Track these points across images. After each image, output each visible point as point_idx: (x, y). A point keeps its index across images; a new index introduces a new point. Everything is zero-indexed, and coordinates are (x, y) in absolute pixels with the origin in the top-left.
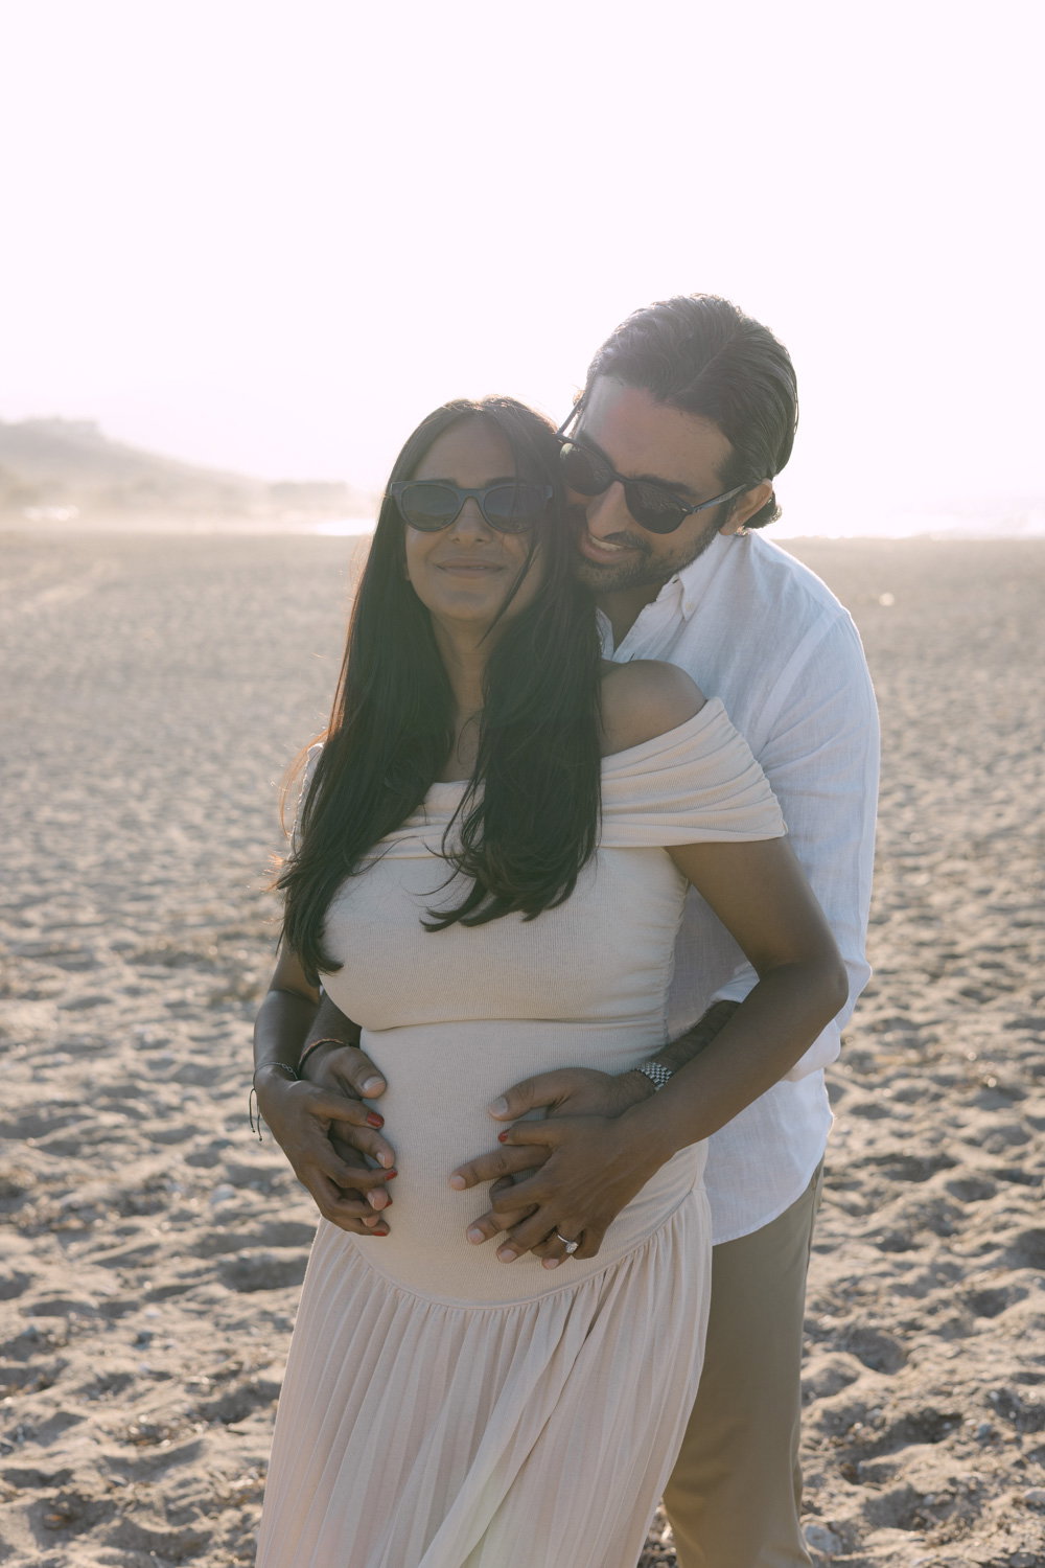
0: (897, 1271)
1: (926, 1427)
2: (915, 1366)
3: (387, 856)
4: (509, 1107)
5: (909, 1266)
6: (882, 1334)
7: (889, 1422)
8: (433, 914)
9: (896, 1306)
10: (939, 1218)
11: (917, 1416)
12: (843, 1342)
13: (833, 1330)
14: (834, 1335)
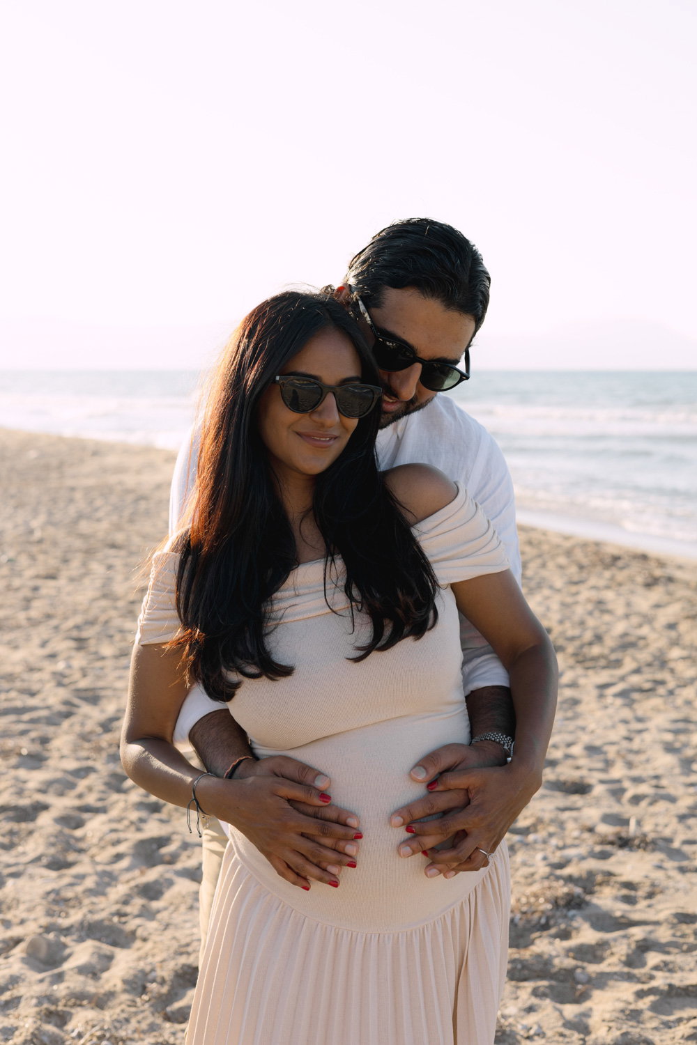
0: (79, 881)
1: (188, 977)
2: (145, 940)
3: (282, 621)
4: (427, 772)
5: (82, 877)
6: (106, 923)
7: (167, 978)
8: (358, 649)
9: (98, 904)
10: (68, 843)
11: (180, 972)
12: (83, 934)
13: (72, 926)
14: (74, 930)
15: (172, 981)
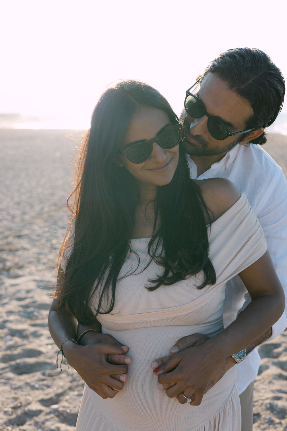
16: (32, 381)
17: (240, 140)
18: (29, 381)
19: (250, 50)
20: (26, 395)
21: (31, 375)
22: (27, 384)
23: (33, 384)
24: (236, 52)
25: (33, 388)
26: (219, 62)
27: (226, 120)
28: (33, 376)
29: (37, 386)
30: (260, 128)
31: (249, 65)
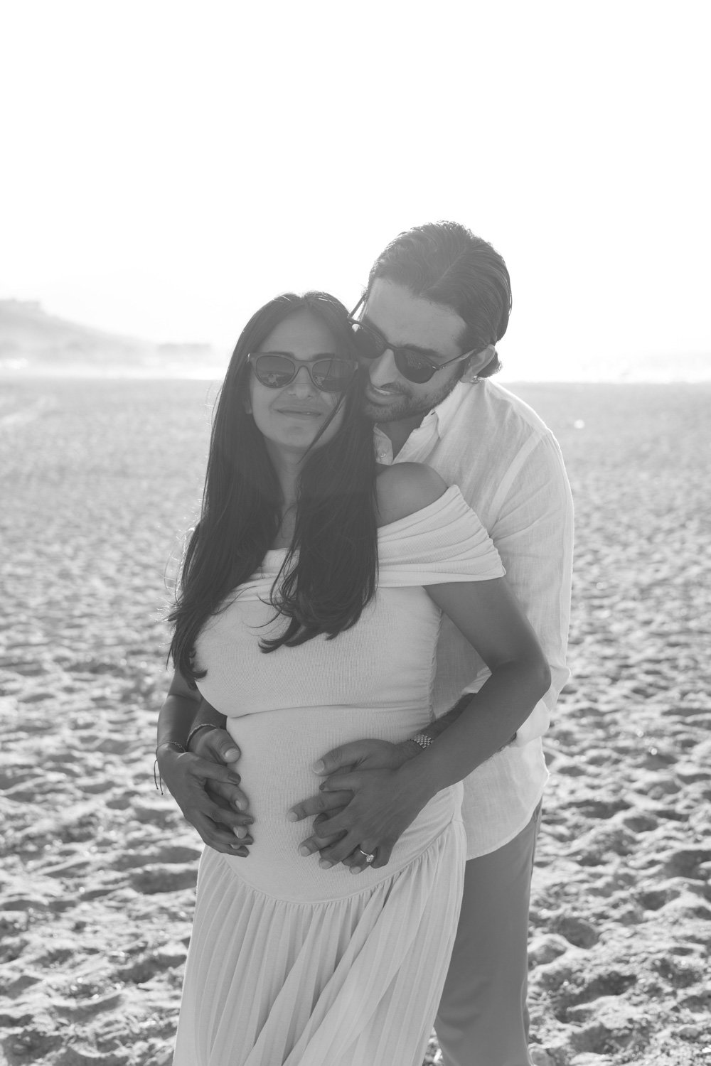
0: (591, 879)
1: (612, 984)
2: (604, 943)
4: (326, 767)
5: (599, 876)
6: (581, 921)
7: (587, 981)
8: (266, 642)
9: (591, 903)
10: (619, 843)
11: (606, 977)
12: (555, 927)
13: (548, 919)
14: (549, 922)
15: (589, 984)
16: (174, 906)
17: (459, 375)
18: (166, 905)
19: (433, 226)
20: (157, 930)
21: (173, 895)
22: (163, 910)
23: (174, 910)
24: (411, 235)
25: (174, 917)
26: (387, 259)
27: (423, 347)
28: (177, 897)
29: (183, 914)
30: (487, 346)
31: (436, 250)
